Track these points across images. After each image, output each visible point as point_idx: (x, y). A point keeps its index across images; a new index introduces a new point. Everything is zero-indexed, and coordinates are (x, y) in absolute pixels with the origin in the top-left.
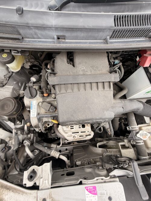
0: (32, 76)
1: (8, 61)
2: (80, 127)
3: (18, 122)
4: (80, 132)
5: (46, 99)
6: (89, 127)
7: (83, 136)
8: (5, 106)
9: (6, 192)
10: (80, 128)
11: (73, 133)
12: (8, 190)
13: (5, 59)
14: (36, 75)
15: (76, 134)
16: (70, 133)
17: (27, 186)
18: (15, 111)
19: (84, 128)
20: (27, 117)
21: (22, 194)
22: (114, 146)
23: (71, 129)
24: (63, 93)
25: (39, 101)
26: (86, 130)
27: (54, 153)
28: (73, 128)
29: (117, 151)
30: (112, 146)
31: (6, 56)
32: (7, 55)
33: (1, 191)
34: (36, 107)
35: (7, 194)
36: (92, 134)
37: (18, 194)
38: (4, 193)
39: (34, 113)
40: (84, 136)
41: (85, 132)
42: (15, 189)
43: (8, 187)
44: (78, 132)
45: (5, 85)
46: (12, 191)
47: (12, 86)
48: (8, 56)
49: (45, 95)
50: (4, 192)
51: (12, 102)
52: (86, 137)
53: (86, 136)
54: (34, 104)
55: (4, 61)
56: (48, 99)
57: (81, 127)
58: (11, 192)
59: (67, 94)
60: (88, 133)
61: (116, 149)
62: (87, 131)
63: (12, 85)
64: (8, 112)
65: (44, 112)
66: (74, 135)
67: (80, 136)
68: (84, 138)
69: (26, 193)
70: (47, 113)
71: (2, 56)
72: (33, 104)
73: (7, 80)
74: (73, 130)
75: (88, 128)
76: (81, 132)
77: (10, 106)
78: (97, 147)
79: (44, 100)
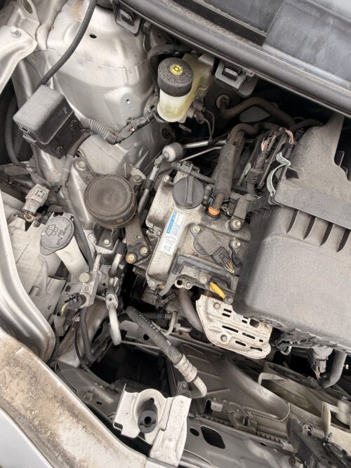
0: (170, 143)
1: (179, 88)
2: (245, 320)
3: (107, 242)
4: (240, 332)
5: (210, 223)
6: (267, 330)
7: (244, 345)
8: (107, 196)
9: (68, 420)
10: (246, 322)
11: (224, 327)
12: (75, 420)
13: (175, 79)
14: (178, 145)
15: (231, 334)
16: (218, 325)
17: (124, 432)
18: (123, 218)
19: (254, 328)
20: (134, 239)
21: (105, 447)
22: (293, 396)
23: (224, 314)
24: (294, 238)
25: (192, 220)
26: (256, 333)
27: (186, 365)
28: (229, 316)
29: (314, 422)
30: (286, 392)
31: (179, 74)
32: (181, 72)
33: (58, 413)
34: (181, 230)
35: (70, 429)
36: (267, 350)
37: (95, 440)
38: (61, 422)
39: (169, 245)
40: (248, 347)
41: (254, 338)
42: (92, 425)
43: (76, 412)
44: (237, 331)
45: (120, 142)
46: (84, 427)
47: (126, 149)
48: (183, 74)
49: (213, 211)
50: (62, 418)
51: (127, 193)
52: (248, 351)
53: (252, 348)
54: (179, 224)
55: (170, 84)
56: (214, 224)
57: (248, 321)
58: (80, 427)
59: (302, 243)
60: (259, 344)
61: (314, 416)
62: (257, 339)
63: (128, 146)
64: (109, 213)
65: (192, 252)
66: (225, 331)
67: (237, 342)
68: (244, 350)
69: (117, 451)
70: (197, 256)
71: (168, 67)
72: (175, 220)
73: (130, 133)
74: (228, 321)
75: (264, 332)
76: (244, 334)
77: (117, 200)
78: (256, 380)
79: (204, 223)
